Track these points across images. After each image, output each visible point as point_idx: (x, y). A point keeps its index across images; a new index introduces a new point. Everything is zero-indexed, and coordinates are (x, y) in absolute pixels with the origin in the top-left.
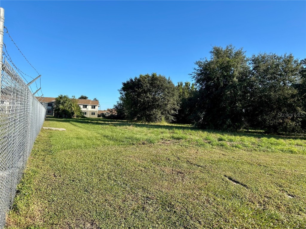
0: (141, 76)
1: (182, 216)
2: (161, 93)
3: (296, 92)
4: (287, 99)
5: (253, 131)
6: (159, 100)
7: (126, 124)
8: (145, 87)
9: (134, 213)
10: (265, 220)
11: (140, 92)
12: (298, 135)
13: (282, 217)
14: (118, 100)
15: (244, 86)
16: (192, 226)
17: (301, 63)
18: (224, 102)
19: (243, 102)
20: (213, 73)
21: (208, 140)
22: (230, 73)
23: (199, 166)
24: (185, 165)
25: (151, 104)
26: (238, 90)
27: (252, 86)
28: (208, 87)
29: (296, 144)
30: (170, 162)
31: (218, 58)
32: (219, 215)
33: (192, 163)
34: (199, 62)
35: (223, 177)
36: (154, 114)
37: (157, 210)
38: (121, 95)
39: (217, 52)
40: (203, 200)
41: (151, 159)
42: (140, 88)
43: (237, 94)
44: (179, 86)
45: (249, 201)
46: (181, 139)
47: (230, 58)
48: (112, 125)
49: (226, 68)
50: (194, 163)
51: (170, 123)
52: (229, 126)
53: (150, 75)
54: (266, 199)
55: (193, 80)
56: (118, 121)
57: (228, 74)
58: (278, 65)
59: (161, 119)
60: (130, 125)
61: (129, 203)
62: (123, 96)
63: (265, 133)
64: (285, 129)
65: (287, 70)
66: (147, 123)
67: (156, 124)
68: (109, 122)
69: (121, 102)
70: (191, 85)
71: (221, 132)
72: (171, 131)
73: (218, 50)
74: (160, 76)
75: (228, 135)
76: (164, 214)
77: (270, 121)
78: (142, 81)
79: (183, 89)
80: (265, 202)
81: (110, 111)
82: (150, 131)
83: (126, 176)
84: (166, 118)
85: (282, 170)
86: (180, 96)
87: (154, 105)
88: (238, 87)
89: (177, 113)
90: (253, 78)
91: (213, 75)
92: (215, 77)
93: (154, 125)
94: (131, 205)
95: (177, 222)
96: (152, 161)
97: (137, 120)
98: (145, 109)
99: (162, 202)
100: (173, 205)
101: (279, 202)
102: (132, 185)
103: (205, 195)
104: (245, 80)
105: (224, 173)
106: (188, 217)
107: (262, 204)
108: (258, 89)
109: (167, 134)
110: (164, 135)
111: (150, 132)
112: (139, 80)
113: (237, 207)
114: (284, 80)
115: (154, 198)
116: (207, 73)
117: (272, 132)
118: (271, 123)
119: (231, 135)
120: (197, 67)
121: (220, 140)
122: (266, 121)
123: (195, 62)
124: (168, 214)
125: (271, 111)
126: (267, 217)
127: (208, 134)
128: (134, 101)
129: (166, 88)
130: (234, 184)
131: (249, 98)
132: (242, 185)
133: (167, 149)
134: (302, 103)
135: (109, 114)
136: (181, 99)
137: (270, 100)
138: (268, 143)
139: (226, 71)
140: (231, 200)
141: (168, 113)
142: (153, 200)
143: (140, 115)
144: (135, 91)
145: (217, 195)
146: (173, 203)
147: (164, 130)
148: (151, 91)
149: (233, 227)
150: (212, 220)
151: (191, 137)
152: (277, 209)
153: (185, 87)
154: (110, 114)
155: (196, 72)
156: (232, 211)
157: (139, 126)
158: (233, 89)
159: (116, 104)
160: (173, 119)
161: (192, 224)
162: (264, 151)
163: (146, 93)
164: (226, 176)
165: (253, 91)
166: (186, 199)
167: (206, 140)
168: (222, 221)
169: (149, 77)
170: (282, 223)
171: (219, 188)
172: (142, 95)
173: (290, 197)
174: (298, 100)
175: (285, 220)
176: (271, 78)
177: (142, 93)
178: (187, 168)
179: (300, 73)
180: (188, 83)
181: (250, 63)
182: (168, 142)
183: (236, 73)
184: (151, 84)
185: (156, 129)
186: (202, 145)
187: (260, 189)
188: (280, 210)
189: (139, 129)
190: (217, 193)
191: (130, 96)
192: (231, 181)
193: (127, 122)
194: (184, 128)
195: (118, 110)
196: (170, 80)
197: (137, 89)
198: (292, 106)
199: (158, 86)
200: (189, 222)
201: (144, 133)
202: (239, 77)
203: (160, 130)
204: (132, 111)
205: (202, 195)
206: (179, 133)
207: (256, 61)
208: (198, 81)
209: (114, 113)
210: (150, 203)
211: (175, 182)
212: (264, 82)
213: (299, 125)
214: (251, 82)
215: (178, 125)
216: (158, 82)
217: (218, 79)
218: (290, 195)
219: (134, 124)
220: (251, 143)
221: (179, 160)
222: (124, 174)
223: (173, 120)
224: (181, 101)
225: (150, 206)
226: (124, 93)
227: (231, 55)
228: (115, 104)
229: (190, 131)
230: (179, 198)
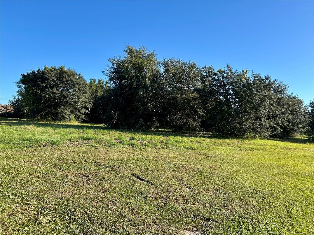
0: (45, 68)
1: (83, 222)
2: (70, 89)
3: (197, 95)
4: (190, 101)
5: (162, 130)
6: (68, 96)
7: (25, 123)
8: (50, 81)
9: (23, 228)
10: (165, 214)
11: (44, 87)
12: (198, 134)
13: (180, 209)
14: (16, 94)
15: (155, 88)
16: (93, 231)
17: (201, 71)
18: (137, 102)
19: (154, 103)
20: (126, 72)
21: (119, 139)
22: (142, 74)
23: (107, 167)
24: (92, 167)
25: (58, 100)
26: (149, 91)
27: (162, 88)
28: (121, 86)
29: (196, 141)
30: (76, 165)
31: (132, 57)
32: (122, 216)
33: (100, 164)
34: (112, 59)
35: (130, 176)
36: (61, 112)
37: (54, 221)
38: (19, 88)
39: (131, 52)
40: (107, 202)
41: (52, 163)
42: (44, 81)
43: (149, 95)
44: (91, 82)
45: (153, 197)
46: (91, 139)
47: (142, 59)
48: (6, 125)
49: (139, 68)
50: (102, 164)
51: (81, 122)
52: (141, 126)
53: (58, 68)
54: (168, 194)
55: (106, 77)
56: (15, 120)
57: (141, 74)
58: (183, 70)
59: (70, 118)
60: (30, 125)
61: (17, 217)
62: (22, 89)
63: (172, 132)
64: (188, 128)
65: (191, 75)
66: (53, 123)
67: (64, 123)
68: (2, 121)
69: (20, 97)
70: (105, 83)
71: (133, 132)
72: (81, 131)
73: (131, 50)
74: (70, 71)
75: (140, 134)
76: (61, 224)
77: (176, 121)
78: (47, 74)
79: (97, 87)
80: (167, 196)
81: (4, 107)
82: (56, 131)
83: (17, 185)
84: (76, 116)
85: (183, 165)
86: (92, 94)
87: (61, 102)
88: (150, 89)
89: (90, 112)
90: (163, 81)
91: (126, 74)
92: (128, 77)
93: (62, 124)
94: (20, 218)
95: (76, 231)
96: (54, 165)
97: (40, 119)
98: (50, 106)
99: (61, 210)
100: (74, 212)
101: (178, 195)
102: (24, 194)
103: (110, 196)
104: (156, 82)
105: (132, 172)
106: (90, 222)
107: (164, 199)
108: (167, 92)
109: (76, 134)
110: (72, 135)
111: (55, 133)
112: (43, 73)
113: (141, 204)
114: (188, 84)
115: (50, 207)
116: (120, 71)
117: (178, 131)
118: (178, 123)
119: (143, 134)
120: (110, 64)
121: (132, 139)
122: (173, 121)
123: (108, 59)
124: (66, 222)
125: (177, 112)
126: (167, 211)
127: (121, 134)
128: (36, 96)
129: (76, 84)
130: (140, 182)
131: (159, 100)
132: (148, 182)
133: (73, 151)
134: (202, 105)
135: (3, 110)
136: (93, 96)
137: (177, 101)
138: (174, 141)
139: (140, 72)
140: (136, 198)
141: (79, 111)
142: (50, 209)
143: (44, 113)
144: (38, 85)
145: (123, 195)
146: (73, 210)
147: (72, 130)
148: (58, 86)
149: (135, 226)
150: (115, 222)
151: (103, 137)
152: (176, 202)
153: (98, 85)
154: (5, 111)
155: (109, 69)
156: (136, 209)
157: (42, 125)
158: (145, 90)
159: (12, 99)
160: (84, 118)
161: (93, 230)
162: (170, 149)
163: (52, 87)
164: (133, 175)
165: (163, 93)
166: (89, 203)
167: (118, 140)
168: (125, 222)
169: (55, 70)
170: (180, 214)
171: (125, 188)
172: (47, 90)
173: (188, 189)
174: (199, 103)
175: (182, 211)
176: (178, 81)
177: (47, 88)
178: (94, 170)
179: (201, 79)
180: (101, 81)
181: (161, 66)
182: (76, 143)
183: (148, 74)
184: (59, 78)
185: (62, 129)
186: (113, 145)
187: (163, 185)
188: (178, 203)
189: (41, 129)
190: (123, 193)
191: (31, 90)
192: (138, 179)
193: (27, 121)
194: (95, 128)
195: (15, 106)
196: (81, 75)
197: (40, 83)
198: (194, 108)
199: (67, 81)
200: (90, 228)
201: (48, 134)
202: (151, 79)
203: (68, 130)
204: (34, 108)
205: (107, 197)
206: (90, 133)
207: (165, 65)
208: (111, 79)
209: (10, 109)
210: (45, 213)
211: (79, 186)
212: (172, 85)
213: (200, 125)
214: (161, 84)
215: (90, 125)
216: (67, 77)
217: (131, 79)
218: (187, 187)
219: (37, 123)
220: (159, 142)
221: (86, 163)
222: (14, 183)
223: (84, 120)
224: (94, 98)
225: (45, 217)
226: (23, 86)
227: (144, 56)
228: (10, 99)
229: (102, 131)
230: (81, 203)
